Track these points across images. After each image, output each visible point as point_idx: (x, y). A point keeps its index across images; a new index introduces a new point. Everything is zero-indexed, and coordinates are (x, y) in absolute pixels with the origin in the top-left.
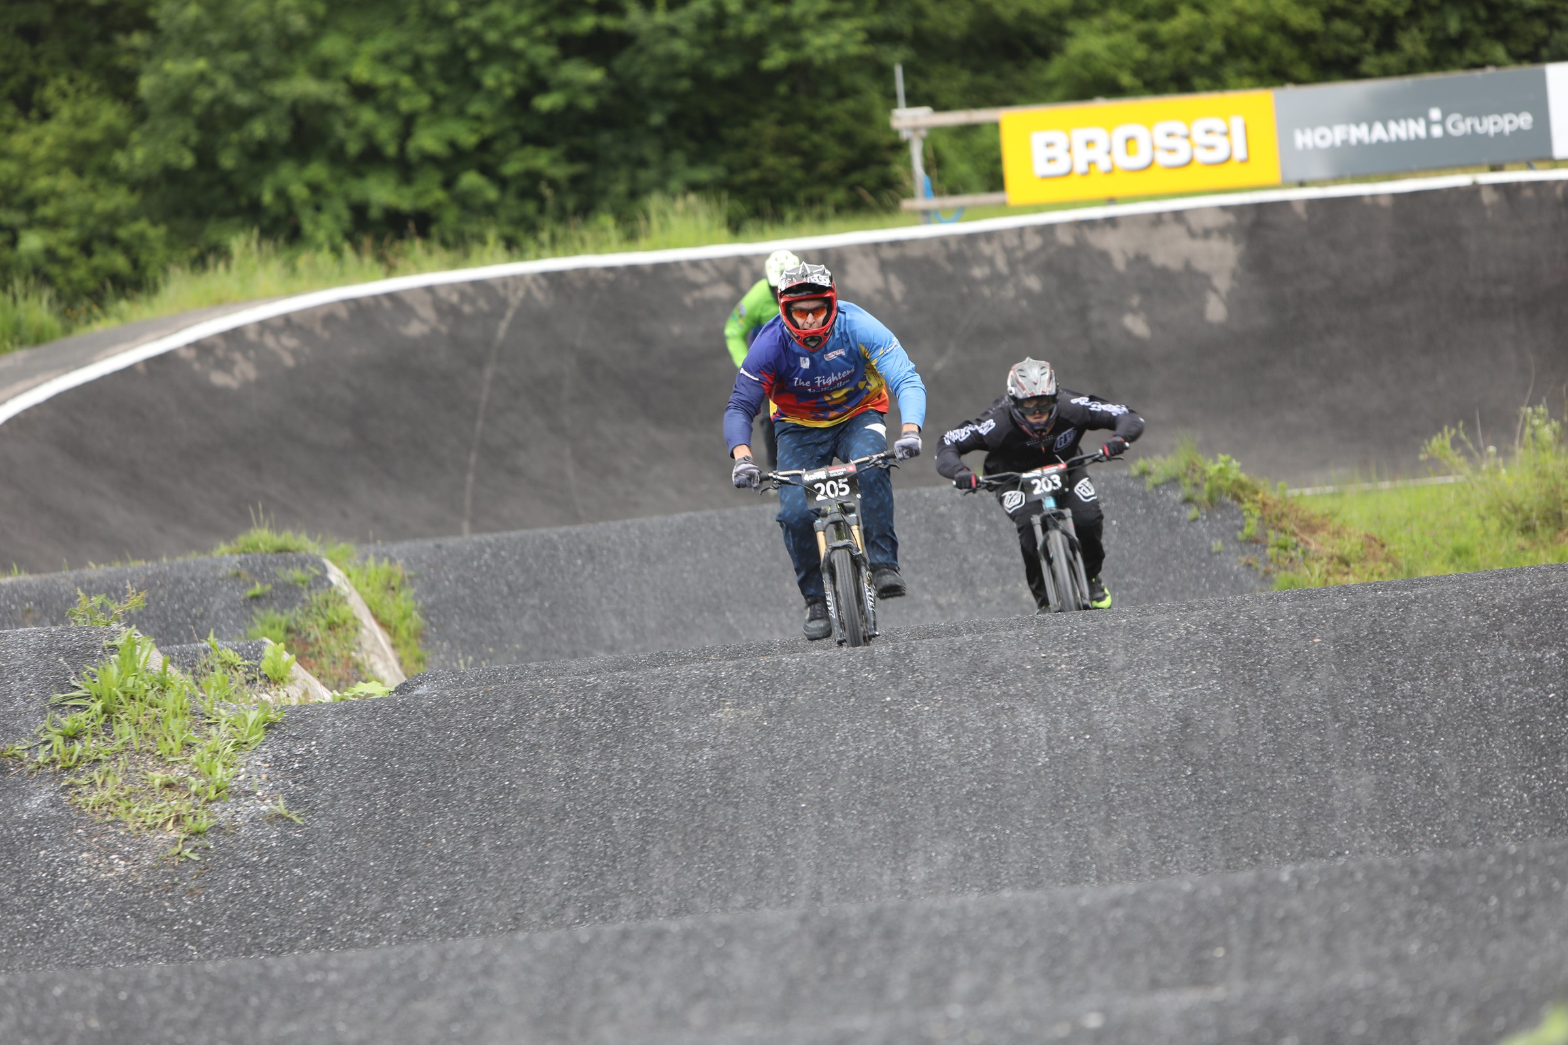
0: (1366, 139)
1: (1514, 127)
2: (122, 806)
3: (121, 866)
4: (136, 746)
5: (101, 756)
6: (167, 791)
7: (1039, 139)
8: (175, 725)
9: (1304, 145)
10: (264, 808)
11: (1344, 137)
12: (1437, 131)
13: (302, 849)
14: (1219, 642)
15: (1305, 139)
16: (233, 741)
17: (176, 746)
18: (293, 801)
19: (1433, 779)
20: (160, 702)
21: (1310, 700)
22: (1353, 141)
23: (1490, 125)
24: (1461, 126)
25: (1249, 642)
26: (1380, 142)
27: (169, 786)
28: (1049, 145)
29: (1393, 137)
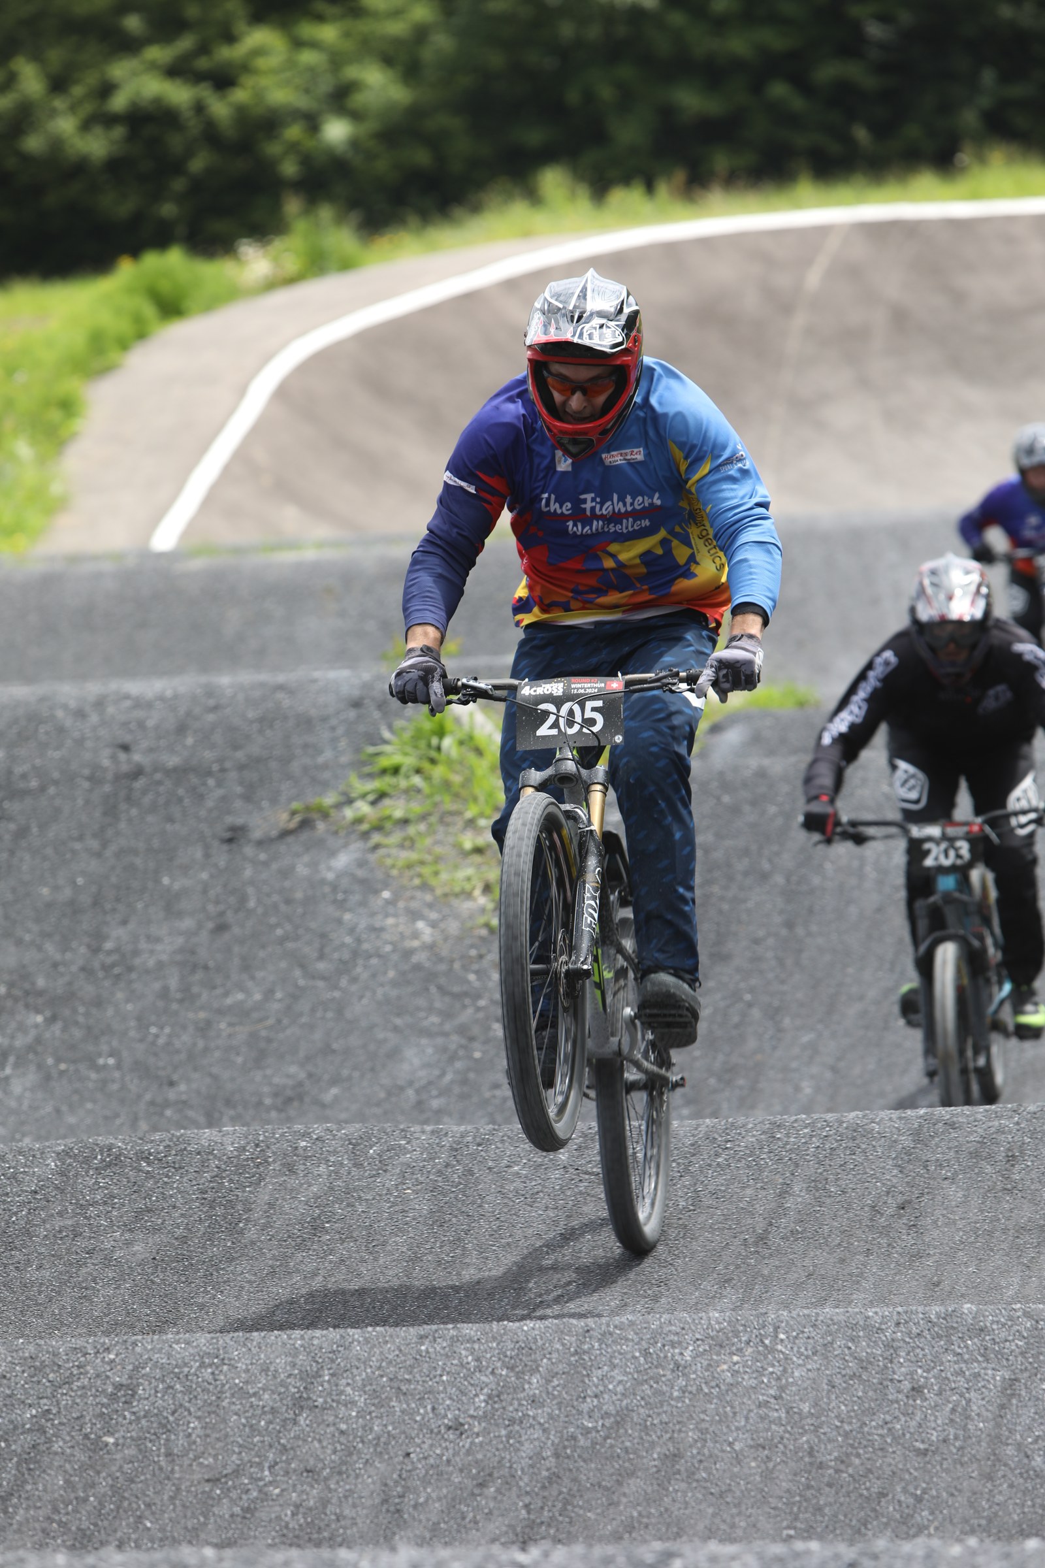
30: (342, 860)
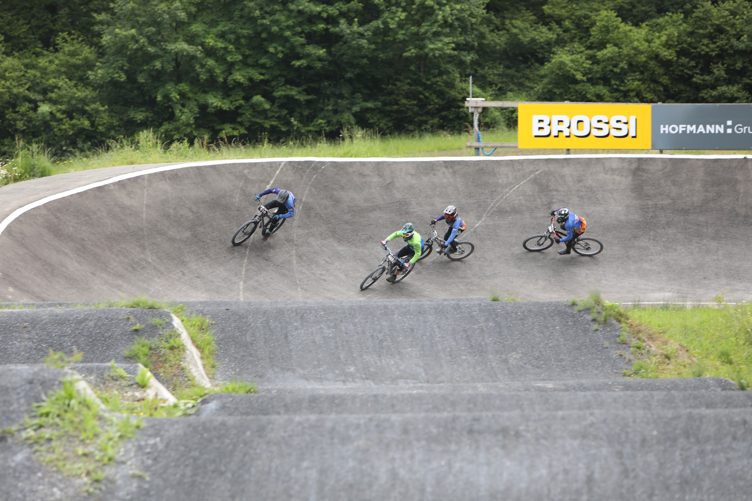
0: (695, 132)
4: (71, 433)
7: (536, 118)
13: (147, 493)
15: (665, 129)
16: (118, 434)
17: (91, 435)
22: (688, 132)
24: (741, 130)
26: (701, 132)
28: (540, 121)
29: (708, 132)
30: (19, 457)
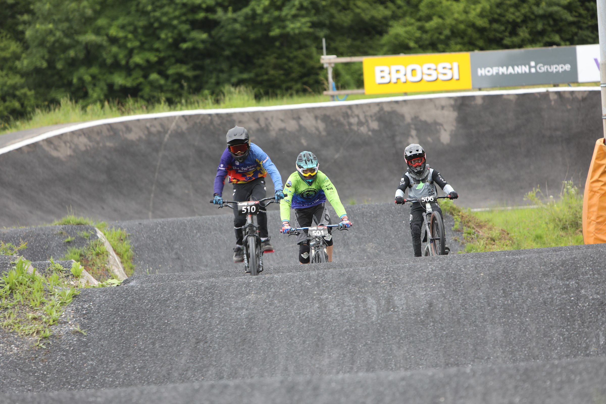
0: (506, 73)
1: (563, 70)
2: (16, 326)
3: (15, 350)
4: (22, 303)
5: (8, 306)
6: (34, 321)
7: (378, 69)
8: (37, 295)
9: (481, 74)
10: (71, 328)
11: (497, 71)
12: (533, 70)
13: (86, 345)
14: (444, 274)
15: (481, 72)
16: (60, 302)
17: (38, 303)
18: (83, 326)
19: (526, 330)
20: (32, 286)
21: (479, 298)
22: (500, 73)
23: (554, 69)
24: (543, 69)
25: (455, 274)
26: (511, 74)
27: (35, 319)
28: (382, 71)
29: (516, 72)
